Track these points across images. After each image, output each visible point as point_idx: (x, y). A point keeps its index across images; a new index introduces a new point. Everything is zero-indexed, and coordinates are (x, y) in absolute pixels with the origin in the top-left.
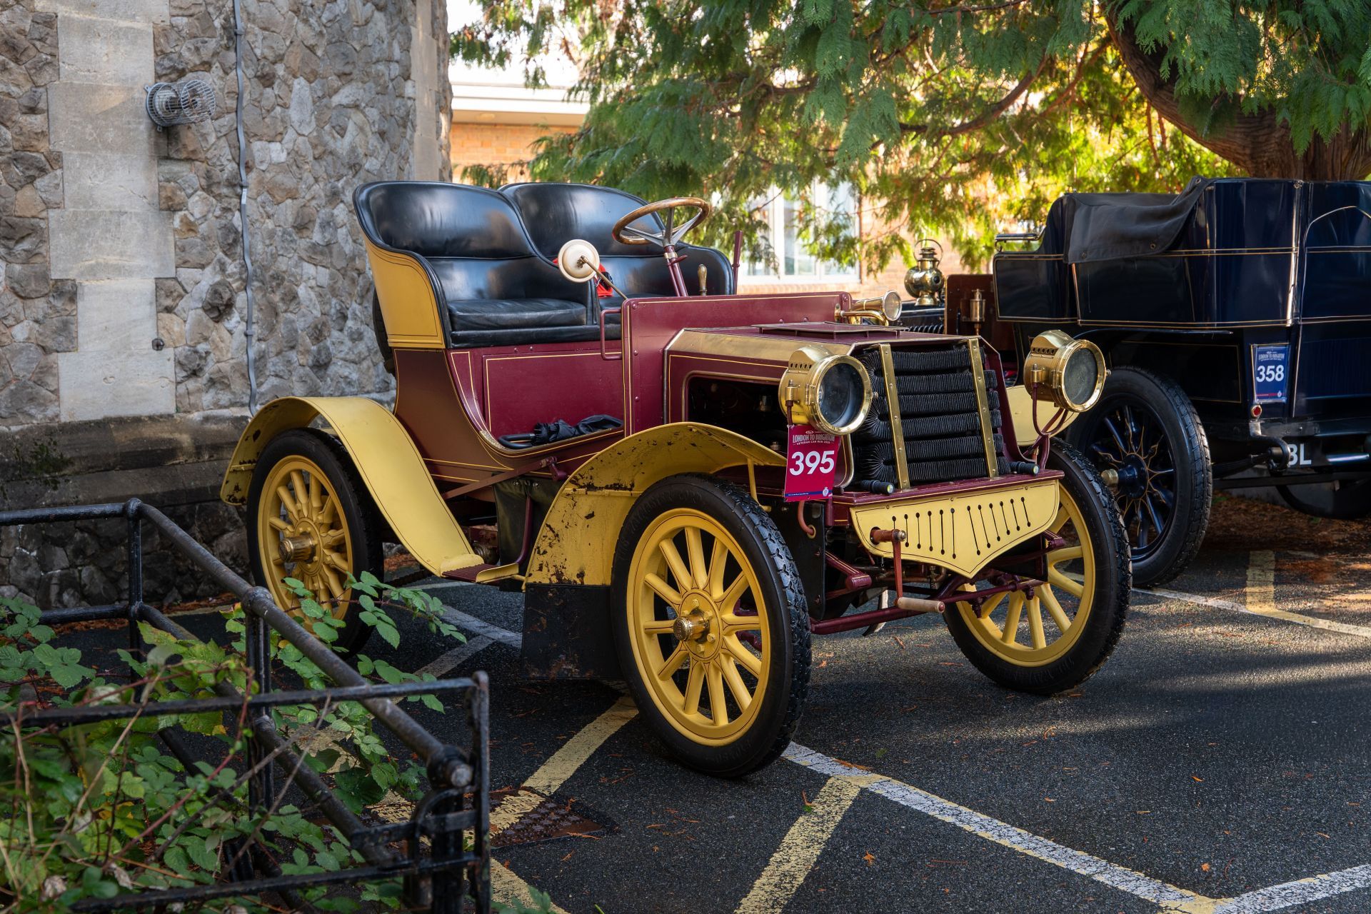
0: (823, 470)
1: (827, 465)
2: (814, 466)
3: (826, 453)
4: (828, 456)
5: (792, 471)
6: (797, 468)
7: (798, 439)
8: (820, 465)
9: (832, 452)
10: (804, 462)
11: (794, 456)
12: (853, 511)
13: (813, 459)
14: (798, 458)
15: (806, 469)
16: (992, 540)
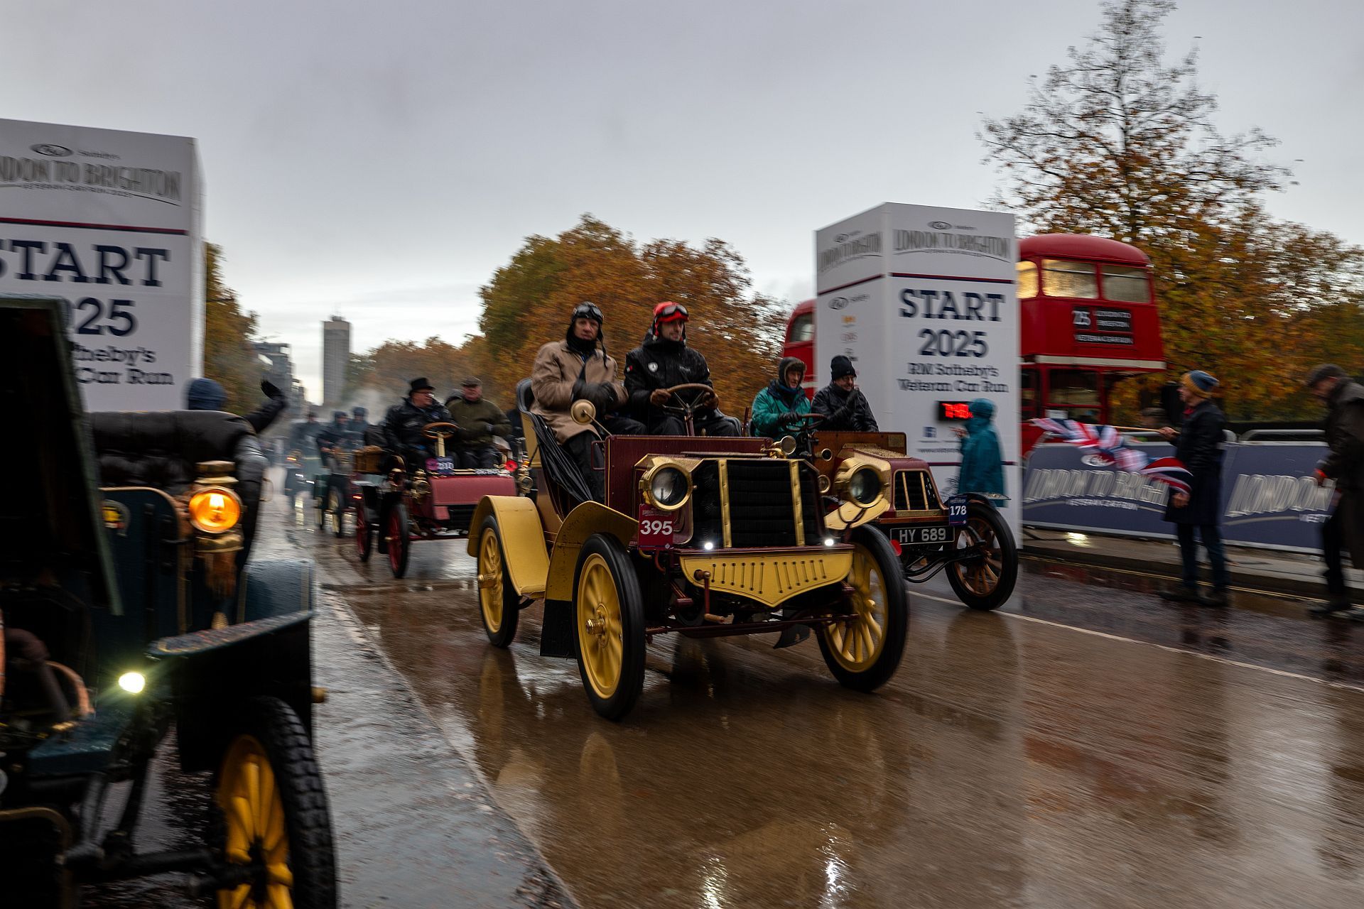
0: (664, 532)
1: (667, 530)
2: (657, 530)
3: (665, 523)
4: (667, 525)
5: (642, 531)
6: (646, 530)
7: (646, 512)
8: (662, 529)
9: (670, 522)
10: (650, 526)
11: (643, 523)
12: (682, 559)
13: (657, 526)
14: (646, 524)
15: (653, 531)
16: (793, 583)
